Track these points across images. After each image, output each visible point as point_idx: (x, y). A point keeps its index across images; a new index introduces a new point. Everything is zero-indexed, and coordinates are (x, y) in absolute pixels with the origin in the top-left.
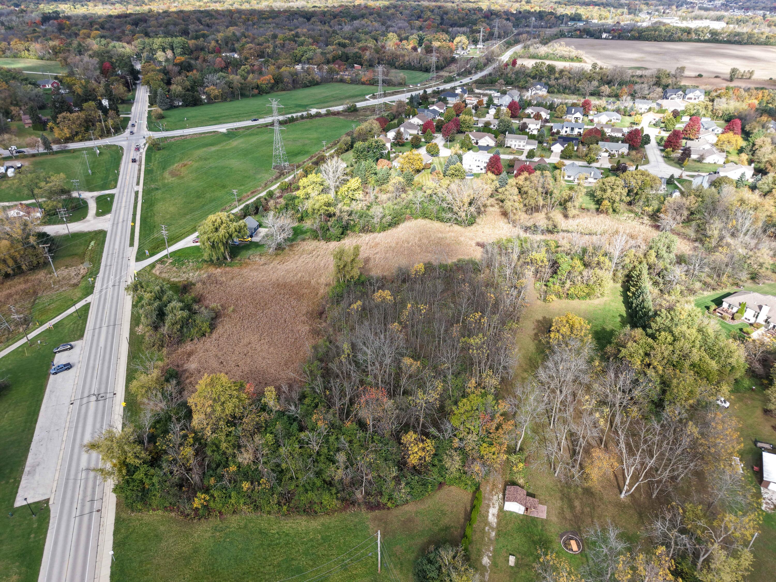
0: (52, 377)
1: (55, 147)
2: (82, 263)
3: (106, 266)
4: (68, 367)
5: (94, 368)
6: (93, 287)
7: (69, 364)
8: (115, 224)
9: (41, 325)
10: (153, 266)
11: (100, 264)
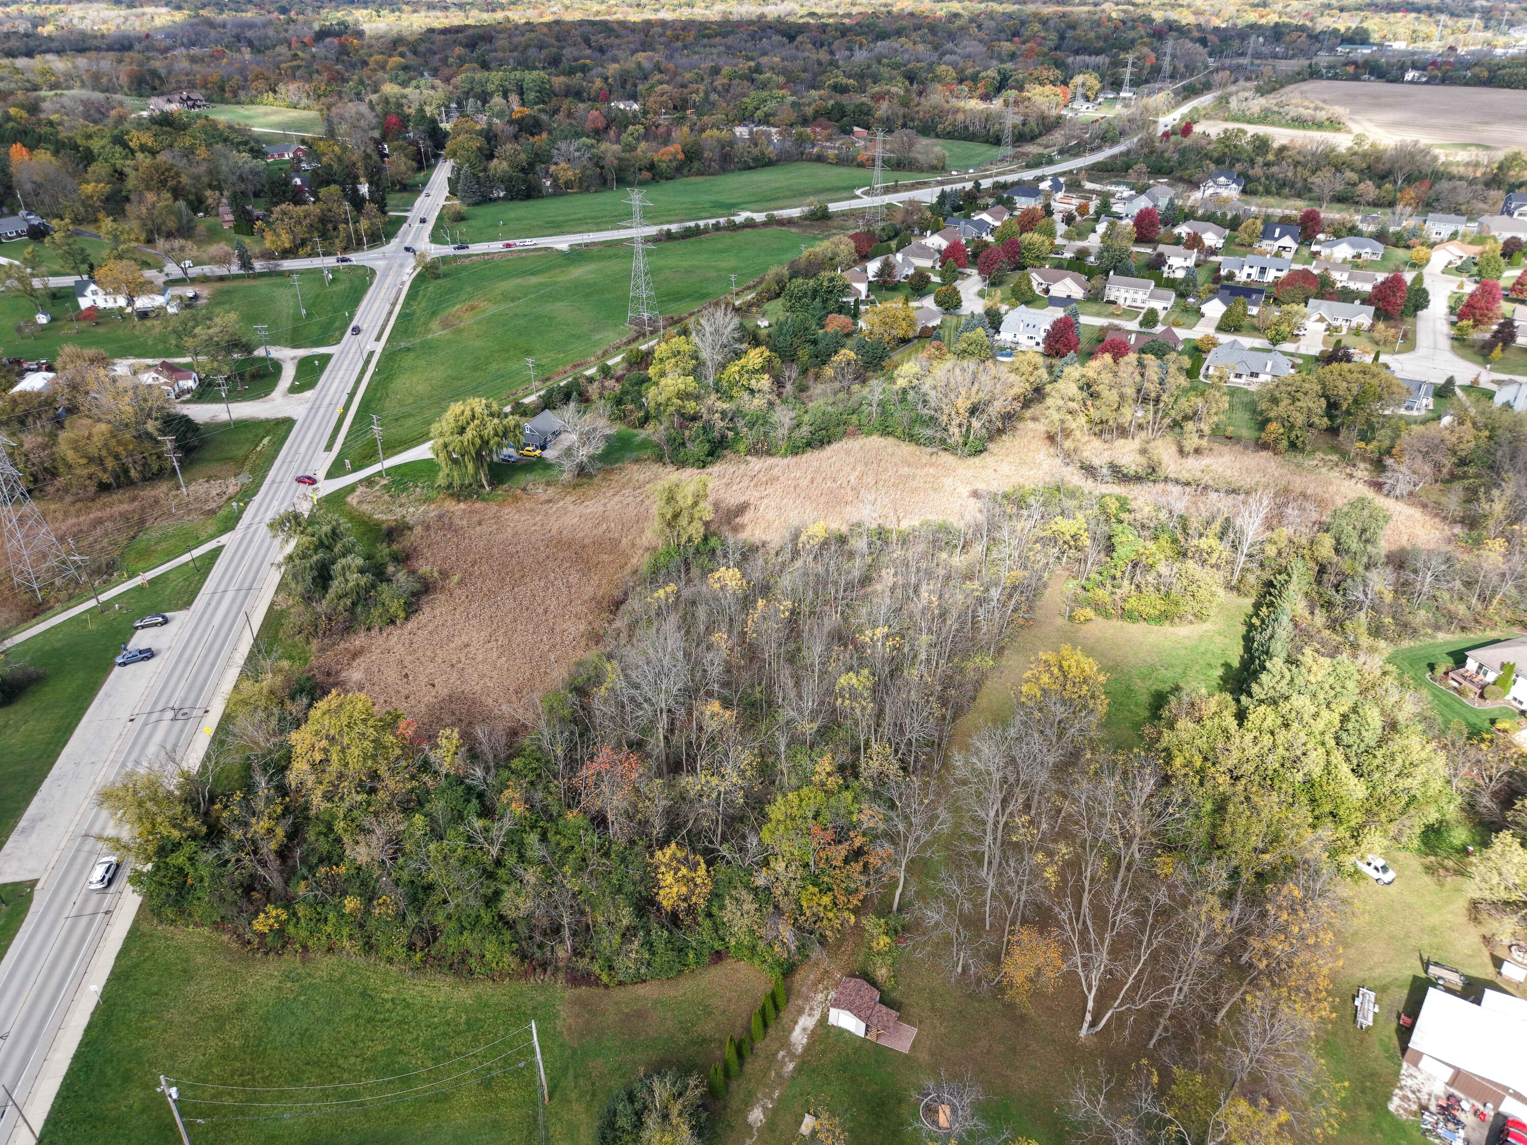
0: (117, 669)
1: (259, 265)
2: (236, 475)
3: (273, 482)
4: (148, 654)
5: (188, 662)
6: (238, 519)
7: (149, 650)
8: (314, 409)
9: (130, 577)
10: (352, 488)
11: (264, 477)
